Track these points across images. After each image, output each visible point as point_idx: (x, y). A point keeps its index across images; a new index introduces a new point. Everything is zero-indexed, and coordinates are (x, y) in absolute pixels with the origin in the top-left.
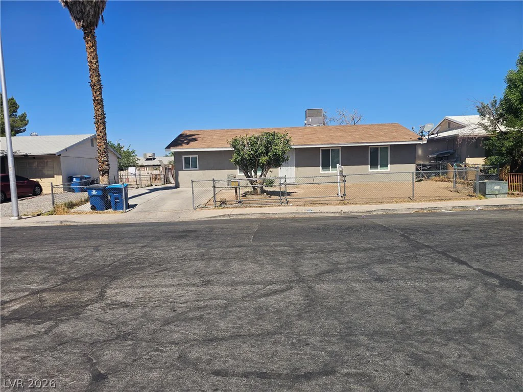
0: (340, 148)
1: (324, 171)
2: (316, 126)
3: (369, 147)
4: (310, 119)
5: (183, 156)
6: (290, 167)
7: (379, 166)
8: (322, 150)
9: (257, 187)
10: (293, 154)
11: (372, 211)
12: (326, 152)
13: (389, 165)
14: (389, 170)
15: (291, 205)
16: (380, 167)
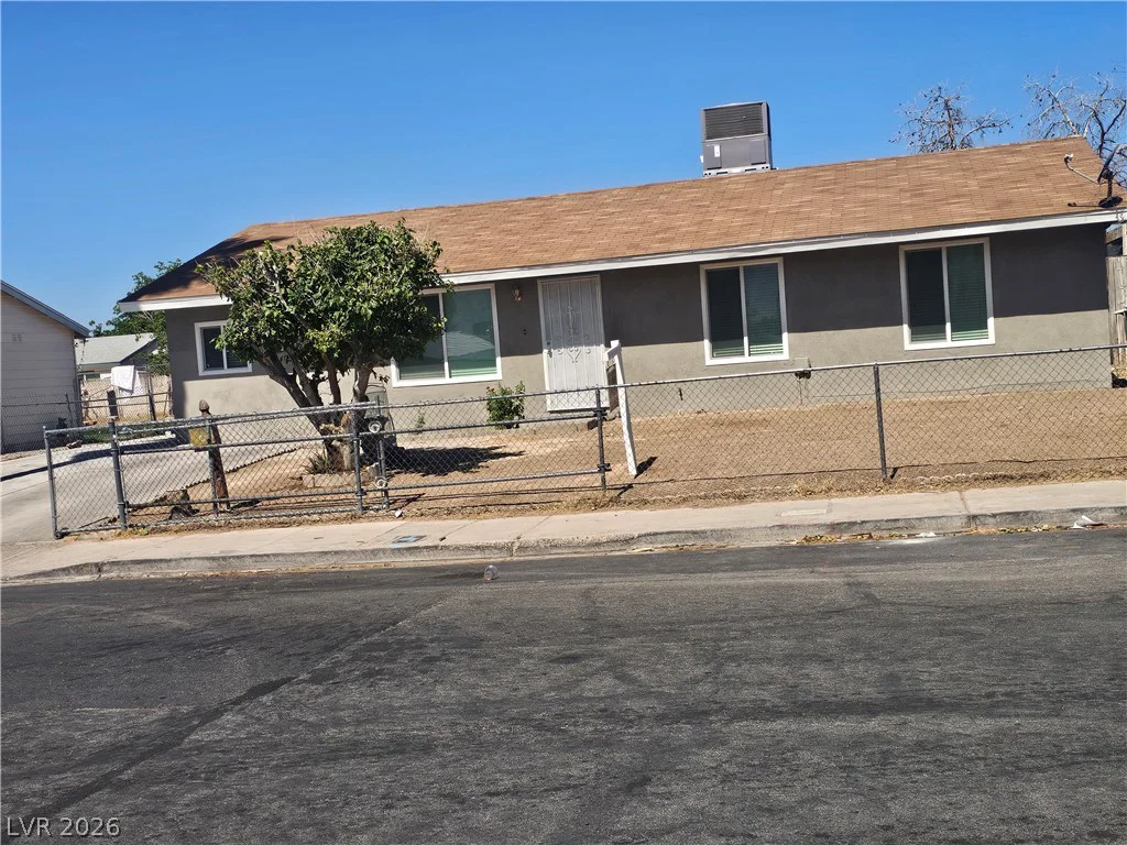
0: (778, 261)
1: (719, 356)
2: (738, 175)
3: (902, 249)
4: (717, 149)
5: (198, 326)
6: (584, 349)
7: (948, 326)
8: (709, 273)
9: (340, 440)
10: (594, 295)
11: (628, 541)
12: (724, 279)
13: (991, 321)
14: (991, 340)
15: (398, 513)
16: (954, 329)
